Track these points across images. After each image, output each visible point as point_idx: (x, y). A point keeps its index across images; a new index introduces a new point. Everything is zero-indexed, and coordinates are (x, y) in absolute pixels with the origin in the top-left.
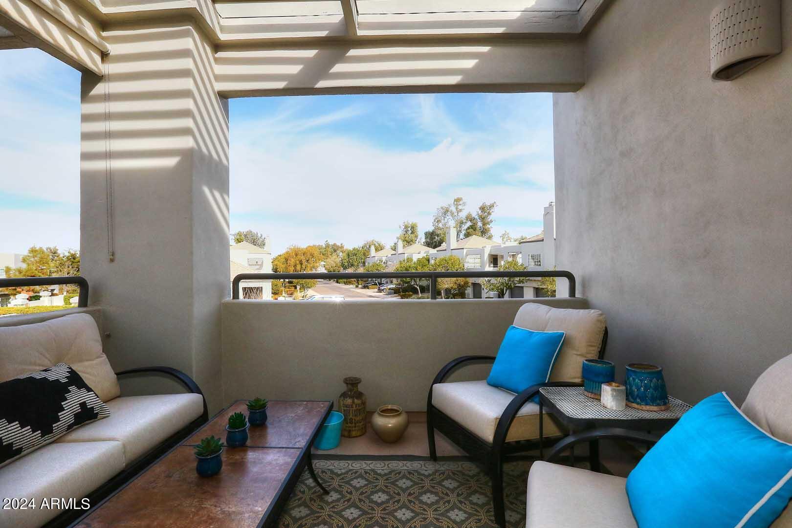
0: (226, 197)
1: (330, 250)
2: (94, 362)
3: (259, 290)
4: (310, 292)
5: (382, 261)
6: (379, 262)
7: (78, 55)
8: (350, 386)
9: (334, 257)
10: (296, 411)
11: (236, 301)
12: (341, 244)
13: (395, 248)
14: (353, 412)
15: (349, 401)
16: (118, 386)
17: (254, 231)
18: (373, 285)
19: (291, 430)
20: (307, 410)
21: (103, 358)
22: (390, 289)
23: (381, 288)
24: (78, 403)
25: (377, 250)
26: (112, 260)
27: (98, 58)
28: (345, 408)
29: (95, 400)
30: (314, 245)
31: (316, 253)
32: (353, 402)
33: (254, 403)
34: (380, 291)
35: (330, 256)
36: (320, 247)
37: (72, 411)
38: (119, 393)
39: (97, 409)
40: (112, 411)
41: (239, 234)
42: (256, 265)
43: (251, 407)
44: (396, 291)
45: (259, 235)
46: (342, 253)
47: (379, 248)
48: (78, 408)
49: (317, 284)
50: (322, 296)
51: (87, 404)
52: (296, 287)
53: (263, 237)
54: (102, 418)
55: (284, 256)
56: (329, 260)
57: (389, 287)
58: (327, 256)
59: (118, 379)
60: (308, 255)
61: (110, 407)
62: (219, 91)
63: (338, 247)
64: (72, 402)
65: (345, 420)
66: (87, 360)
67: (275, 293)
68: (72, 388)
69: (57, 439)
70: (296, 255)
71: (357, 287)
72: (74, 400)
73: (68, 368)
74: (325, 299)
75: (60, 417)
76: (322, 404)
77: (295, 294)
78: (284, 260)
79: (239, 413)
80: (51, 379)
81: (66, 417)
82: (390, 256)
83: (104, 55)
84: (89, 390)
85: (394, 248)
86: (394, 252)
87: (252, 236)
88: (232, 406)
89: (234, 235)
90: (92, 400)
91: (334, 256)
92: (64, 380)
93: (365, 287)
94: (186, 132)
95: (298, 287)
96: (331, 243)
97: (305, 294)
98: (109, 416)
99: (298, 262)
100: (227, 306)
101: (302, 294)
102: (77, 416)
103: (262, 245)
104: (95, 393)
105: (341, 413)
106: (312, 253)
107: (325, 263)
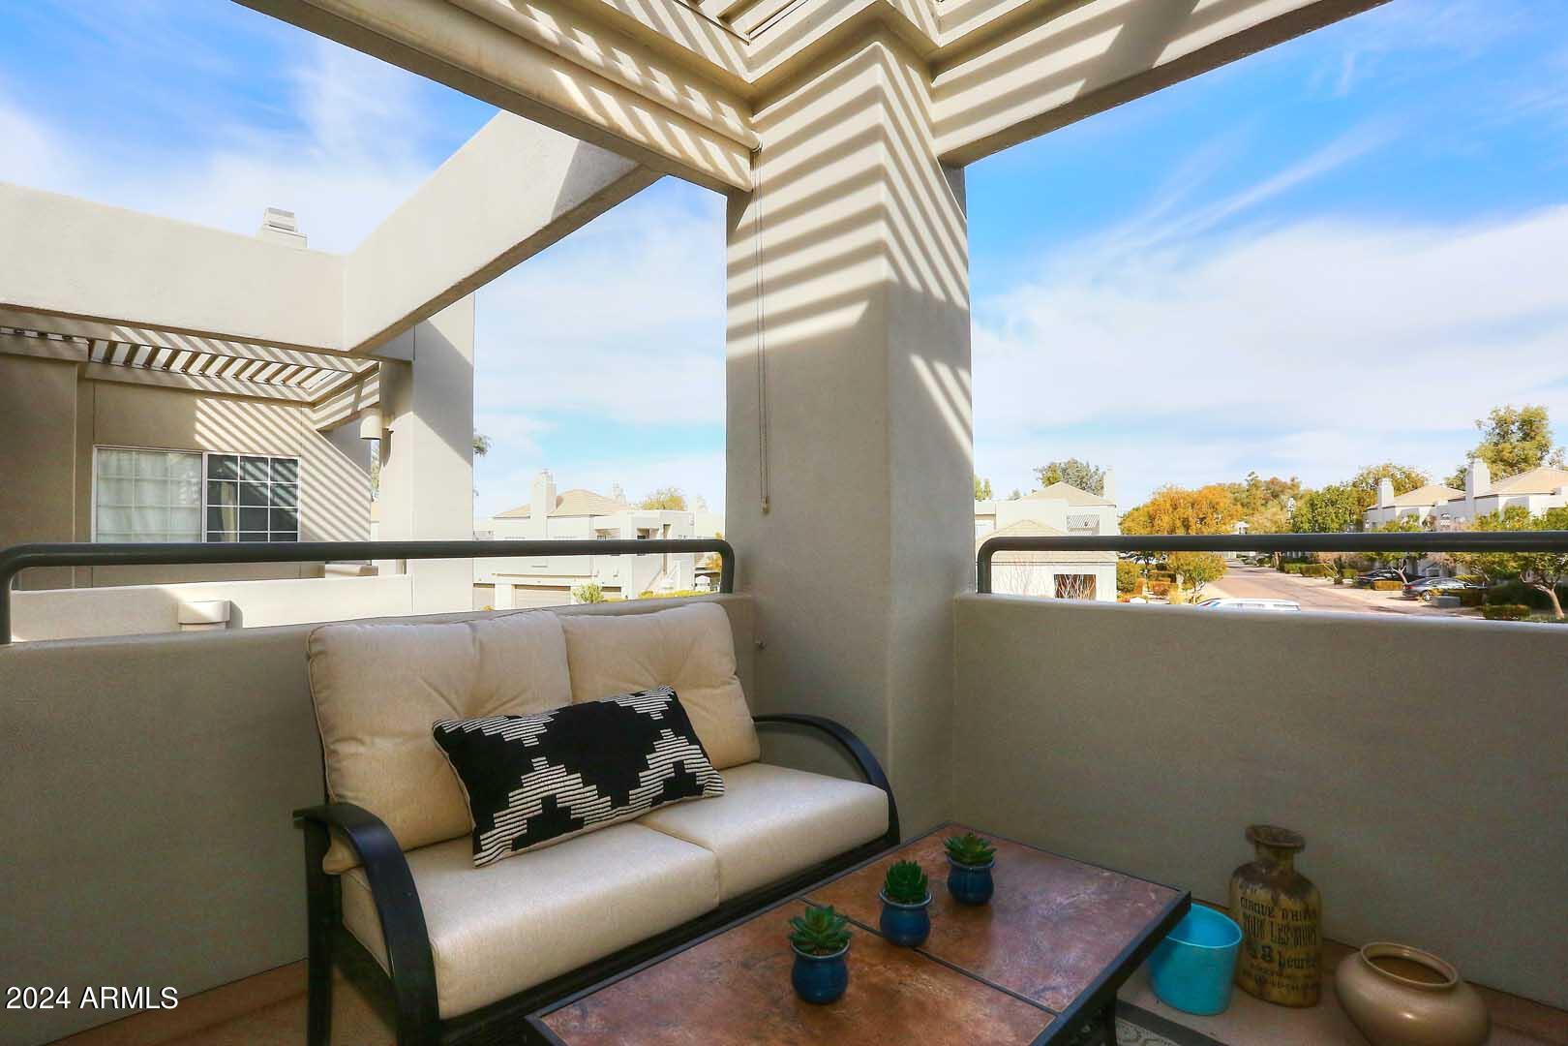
0: (963, 374)
1: (1260, 493)
2: (718, 691)
3: (1089, 580)
4: (1208, 590)
5: (1418, 518)
6: (1406, 519)
7: (681, 150)
8: (1265, 852)
9: (1274, 510)
10: (1074, 892)
11: (984, 596)
12: (1293, 480)
13: (1464, 484)
14: (1276, 933)
15: (1262, 895)
16: (757, 741)
17: (1082, 460)
18: (1388, 579)
19: (1045, 945)
20: (1105, 897)
21: (735, 686)
22: (1444, 592)
23: (1414, 588)
24: (672, 761)
25: (1399, 488)
26: (766, 511)
27: (744, 162)
28: (1249, 912)
29: (699, 761)
30: (1220, 485)
31: (1225, 502)
32: (1275, 901)
33: (963, 844)
34: (1410, 595)
35: (1262, 509)
36: (1234, 489)
37: (661, 773)
38: (757, 756)
39: (701, 778)
40: (727, 786)
41: (1052, 468)
42: (1084, 529)
43: (954, 853)
44: (1467, 600)
45: (1093, 470)
46: (1295, 499)
47: (1407, 484)
48: (670, 771)
49: (1228, 573)
50: (1239, 601)
51: (686, 766)
52: (1173, 579)
53: (1100, 472)
54: (712, 797)
55: (1146, 509)
56: (1257, 517)
57: (1441, 587)
58: (1253, 509)
59: (758, 729)
60: (1205, 503)
61: (728, 780)
62: (944, 155)
63: (1284, 488)
64: (663, 758)
65: (1248, 944)
66: (707, 686)
67: (1125, 587)
68: (667, 733)
69: (639, 817)
70: (1175, 507)
71: (1338, 582)
72: (666, 754)
73: (669, 695)
74: (1244, 607)
75: (642, 780)
76: (1156, 891)
77: (1172, 593)
78: (1147, 518)
79: (913, 862)
80: (640, 710)
81: (650, 782)
82: (1445, 503)
83: (754, 155)
84: (693, 740)
85: (1461, 482)
86: (1458, 494)
87: (1077, 471)
88: (932, 833)
89: (1041, 471)
90: (694, 761)
91: (1273, 507)
92: (657, 717)
93: (1361, 585)
94: (877, 249)
95: (1180, 579)
96: (1264, 476)
97: (1197, 595)
98: (721, 795)
99: (1178, 523)
100: (965, 605)
101: (1190, 593)
102: (667, 782)
103: (1098, 489)
104: (701, 748)
105: (1236, 920)
106: (1214, 502)
107: (1247, 526)
